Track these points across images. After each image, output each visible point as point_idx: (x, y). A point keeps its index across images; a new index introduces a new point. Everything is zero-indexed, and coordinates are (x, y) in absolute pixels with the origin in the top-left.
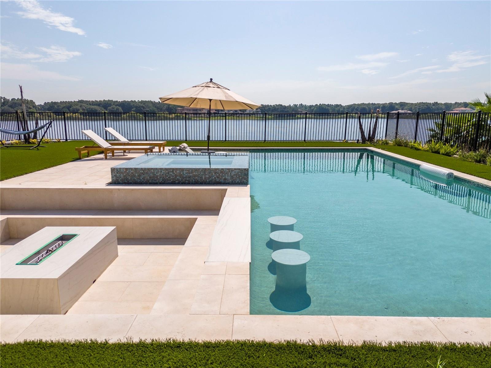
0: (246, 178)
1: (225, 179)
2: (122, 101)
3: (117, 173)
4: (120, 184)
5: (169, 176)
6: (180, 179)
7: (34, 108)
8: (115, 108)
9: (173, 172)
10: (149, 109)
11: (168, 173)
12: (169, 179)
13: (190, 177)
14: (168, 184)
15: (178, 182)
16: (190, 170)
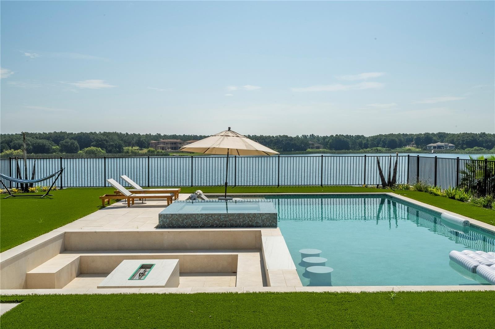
0: (276, 221)
1: (257, 223)
3: (164, 218)
4: (166, 228)
5: (208, 220)
6: (218, 223)
9: (212, 216)
11: (208, 218)
12: (208, 223)
13: (226, 221)
14: (207, 227)
15: (216, 225)
16: (227, 215)
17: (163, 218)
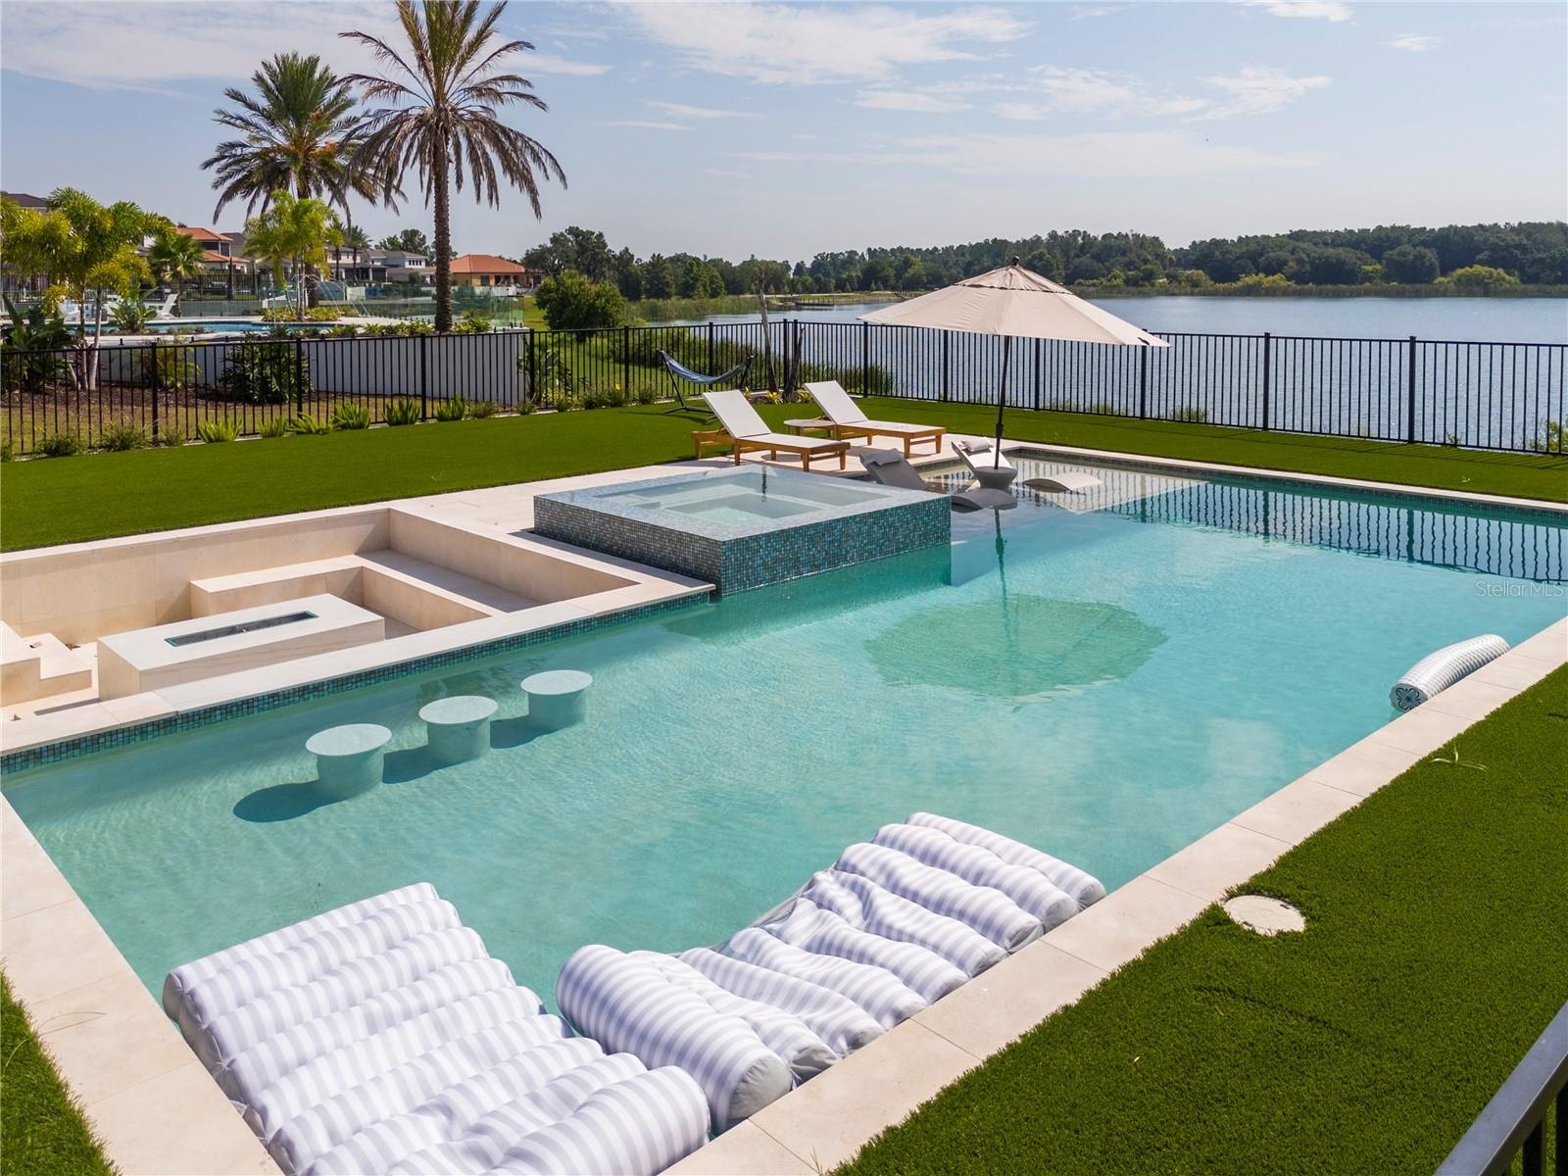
7: (1157, 262)
8: (1409, 253)
10: (1546, 255)
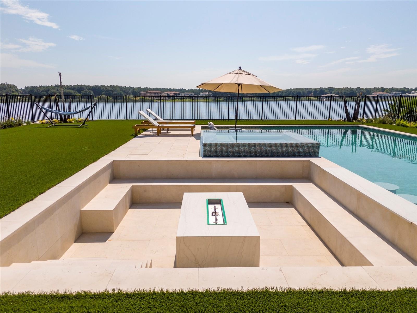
0: (318, 150)
1: (299, 152)
2: (93, 86)
3: (209, 147)
4: (211, 156)
5: (251, 150)
6: (261, 152)
8: (87, 92)
9: (255, 146)
10: (117, 93)
11: (251, 147)
12: (251, 152)
13: (269, 150)
14: (250, 156)
15: (259, 154)
16: (270, 145)
17: (207, 147)
